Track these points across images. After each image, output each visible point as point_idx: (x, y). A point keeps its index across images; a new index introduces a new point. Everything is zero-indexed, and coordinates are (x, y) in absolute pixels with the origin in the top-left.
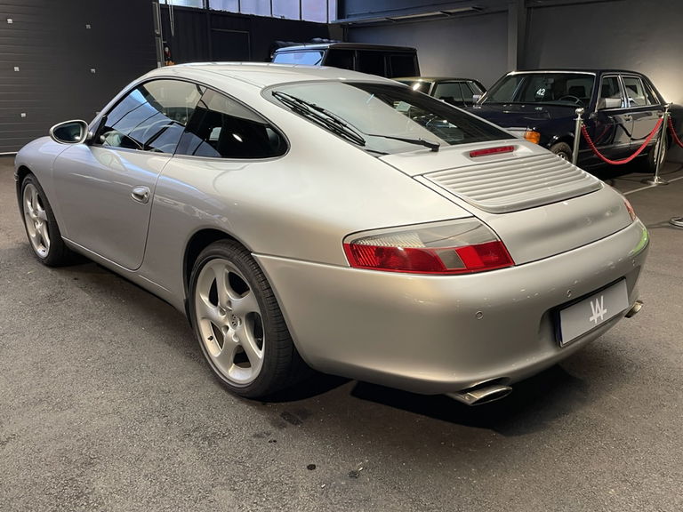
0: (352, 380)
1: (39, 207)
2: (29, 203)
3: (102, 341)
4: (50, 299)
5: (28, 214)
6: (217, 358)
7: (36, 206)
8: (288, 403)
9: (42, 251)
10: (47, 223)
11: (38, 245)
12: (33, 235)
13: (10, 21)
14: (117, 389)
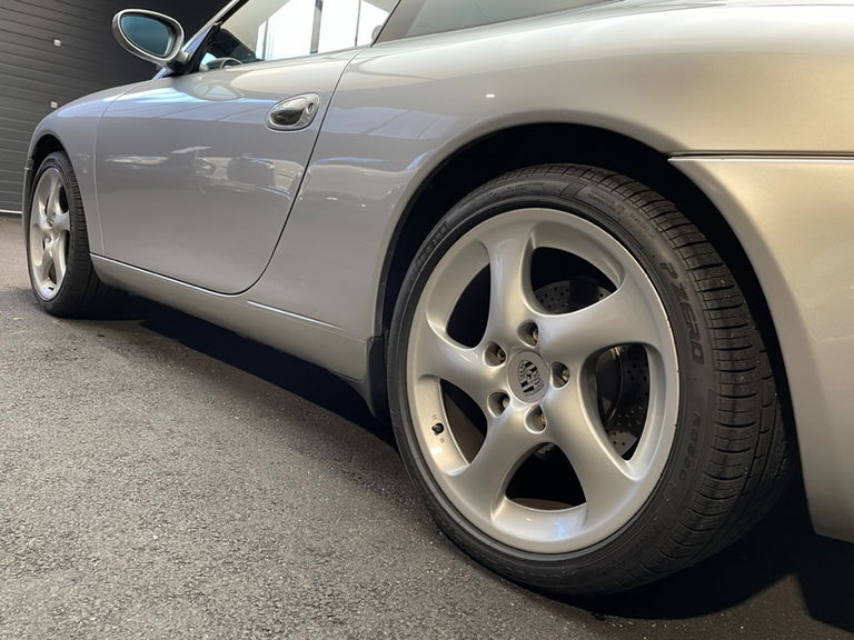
1: (58, 208)
2: (42, 207)
3: (151, 428)
4: (49, 356)
5: (37, 226)
6: (457, 479)
7: (53, 206)
9: (48, 290)
10: (67, 234)
11: (44, 278)
12: (37, 262)
13: (57, 42)
14: (192, 532)
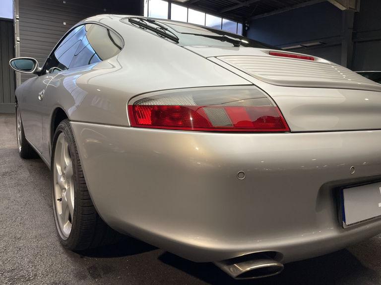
0: (157, 248)
6: (60, 216)
8: (101, 259)
